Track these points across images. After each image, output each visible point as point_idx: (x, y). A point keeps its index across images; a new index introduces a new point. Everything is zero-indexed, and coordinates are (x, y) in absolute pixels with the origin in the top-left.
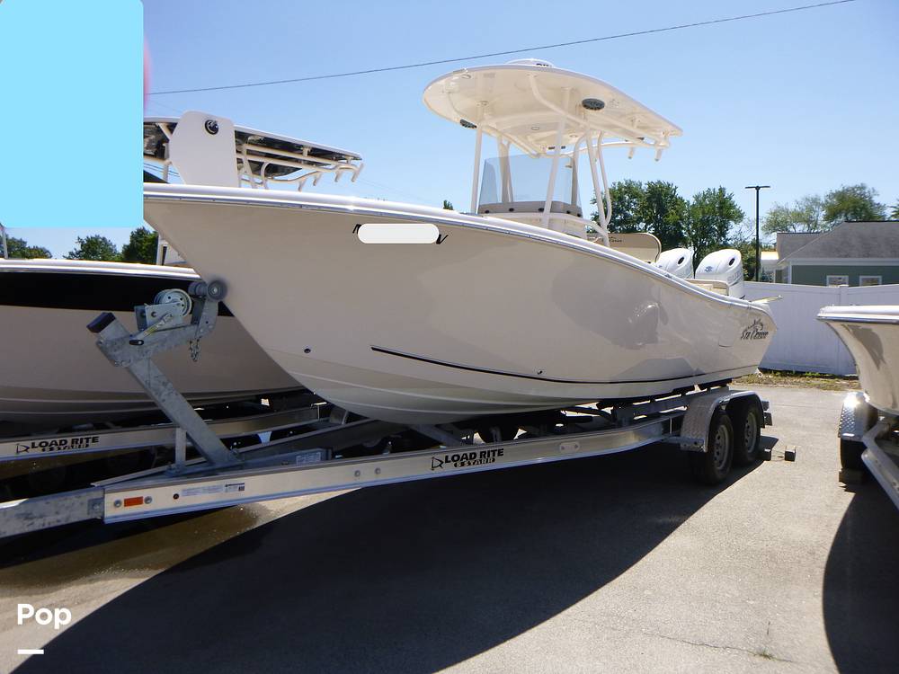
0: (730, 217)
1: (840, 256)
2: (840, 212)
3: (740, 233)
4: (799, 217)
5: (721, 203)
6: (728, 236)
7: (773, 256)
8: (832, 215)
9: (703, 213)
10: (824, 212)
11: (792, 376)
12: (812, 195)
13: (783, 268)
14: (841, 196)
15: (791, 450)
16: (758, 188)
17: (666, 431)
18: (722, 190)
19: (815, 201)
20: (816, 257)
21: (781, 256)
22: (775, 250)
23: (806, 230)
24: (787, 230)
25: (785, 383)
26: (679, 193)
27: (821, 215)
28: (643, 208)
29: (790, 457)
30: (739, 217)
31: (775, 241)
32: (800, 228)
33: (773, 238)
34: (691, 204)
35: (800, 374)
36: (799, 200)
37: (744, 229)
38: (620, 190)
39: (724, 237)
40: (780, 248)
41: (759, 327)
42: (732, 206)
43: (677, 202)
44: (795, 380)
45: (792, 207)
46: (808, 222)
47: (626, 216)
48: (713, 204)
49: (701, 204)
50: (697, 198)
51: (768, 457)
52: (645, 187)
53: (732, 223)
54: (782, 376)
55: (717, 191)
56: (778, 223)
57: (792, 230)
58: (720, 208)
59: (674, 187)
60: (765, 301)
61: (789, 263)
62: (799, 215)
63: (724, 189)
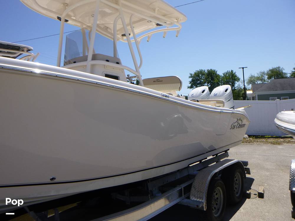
0: (235, 80)
1: (274, 91)
2: (272, 76)
3: (239, 85)
4: (258, 79)
5: (232, 75)
6: (235, 86)
7: (251, 92)
8: (269, 78)
9: (226, 79)
10: (267, 76)
11: (260, 138)
12: (263, 71)
13: (254, 96)
14: (272, 71)
15: (261, 191)
16: (243, 68)
17: (180, 195)
18: (232, 71)
19: (264, 73)
20: (265, 91)
21: (253, 92)
22: (251, 90)
23: (261, 83)
24: (255, 83)
25: (257, 142)
26: (218, 73)
27: (266, 77)
28: (206, 78)
29: (261, 195)
30: (238, 80)
31: (251, 87)
32: (259, 82)
33: (250, 86)
34: (222, 76)
35: (263, 137)
36: (258, 73)
37: (240, 84)
38: (198, 73)
39: (234, 87)
40: (253, 89)
41: (240, 122)
42: (236, 76)
43: (218, 76)
44: (261, 140)
45: (256, 75)
46: (262, 80)
47: (201, 81)
48: (229, 76)
49: (225, 76)
50: (224, 74)
51: (248, 196)
52: (206, 71)
53: (236, 82)
54: (256, 138)
55: (230, 71)
56: (252, 81)
57: (256, 83)
58: (232, 77)
59: (216, 71)
60: (243, 108)
61: (256, 94)
62: (258, 78)
63: (233, 71)
